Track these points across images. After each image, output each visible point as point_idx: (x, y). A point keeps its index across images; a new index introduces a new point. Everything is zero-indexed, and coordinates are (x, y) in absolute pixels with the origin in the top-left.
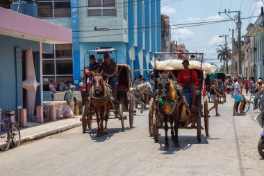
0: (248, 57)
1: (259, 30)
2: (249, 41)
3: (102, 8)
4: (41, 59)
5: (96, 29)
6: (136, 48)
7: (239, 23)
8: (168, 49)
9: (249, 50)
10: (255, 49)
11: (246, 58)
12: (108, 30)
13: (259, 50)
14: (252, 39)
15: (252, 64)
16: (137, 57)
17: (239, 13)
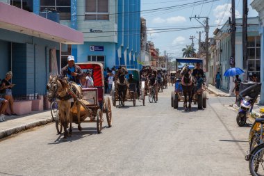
0: (213, 57)
1: (226, 35)
2: (215, 43)
3: (97, 13)
4: (61, 55)
5: (91, 31)
6: (122, 47)
7: (207, 28)
8: (145, 48)
9: (215, 51)
10: (221, 51)
11: (212, 57)
12: (102, 32)
13: (225, 52)
14: (218, 42)
15: (217, 63)
16: (123, 55)
17: (207, 18)
